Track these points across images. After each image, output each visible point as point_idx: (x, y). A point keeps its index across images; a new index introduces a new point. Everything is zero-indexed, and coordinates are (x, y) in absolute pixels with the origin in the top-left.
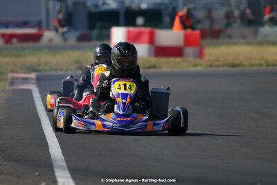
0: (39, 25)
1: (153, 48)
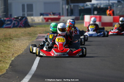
0: (59, 14)
1: (101, 23)
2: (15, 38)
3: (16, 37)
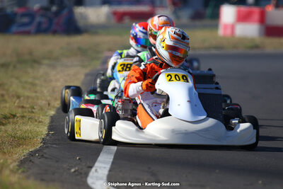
1: (263, 28)
2: (46, 62)
3: (49, 58)
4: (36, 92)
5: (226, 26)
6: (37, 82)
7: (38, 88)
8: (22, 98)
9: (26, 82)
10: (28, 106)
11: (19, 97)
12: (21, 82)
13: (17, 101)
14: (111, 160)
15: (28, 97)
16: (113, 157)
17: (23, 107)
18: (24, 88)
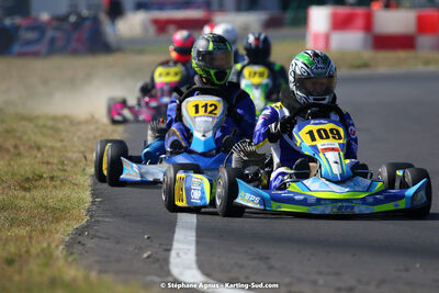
0: (207, 5)
1: (369, 37)
4: (62, 141)
5: (316, 37)
6: (60, 125)
7: (64, 135)
8: (44, 150)
9: (44, 126)
10: (55, 161)
11: (39, 149)
12: (36, 126)
13: (39, 155)
14: (194, 238)
15: (52, 148)
16: (194, 234)
17: (48, 163)
18: (44, 135)
